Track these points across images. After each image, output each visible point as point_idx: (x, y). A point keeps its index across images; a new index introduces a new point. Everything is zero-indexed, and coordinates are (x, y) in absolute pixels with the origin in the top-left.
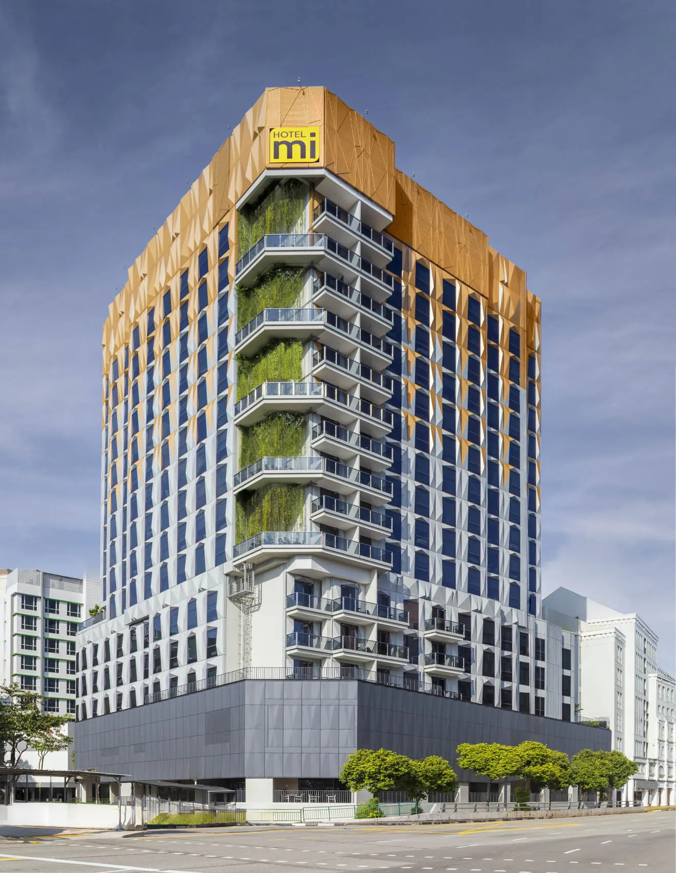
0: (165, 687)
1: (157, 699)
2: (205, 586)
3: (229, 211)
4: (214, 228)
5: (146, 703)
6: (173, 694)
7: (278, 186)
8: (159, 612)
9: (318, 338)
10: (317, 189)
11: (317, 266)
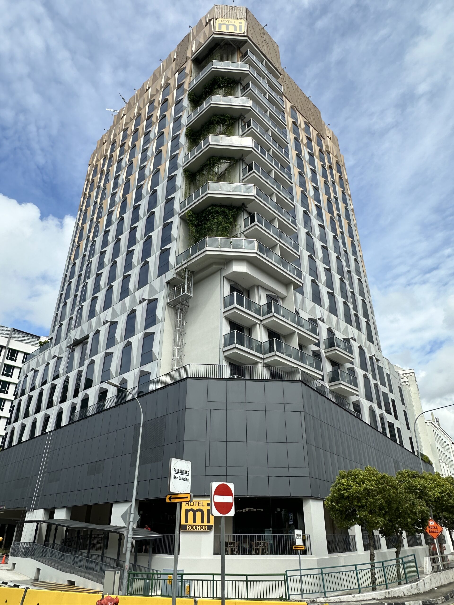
0: (93, 401)
1: (84, 416)
2: (146, 297)
3: (186, 62)
4: (175, 74)
5: (71, 421)
6: (100, 409)
7: (218, 47)
8: (99, 329)
9: (245, 118)
10: (241, 49)
11: (242, 82)
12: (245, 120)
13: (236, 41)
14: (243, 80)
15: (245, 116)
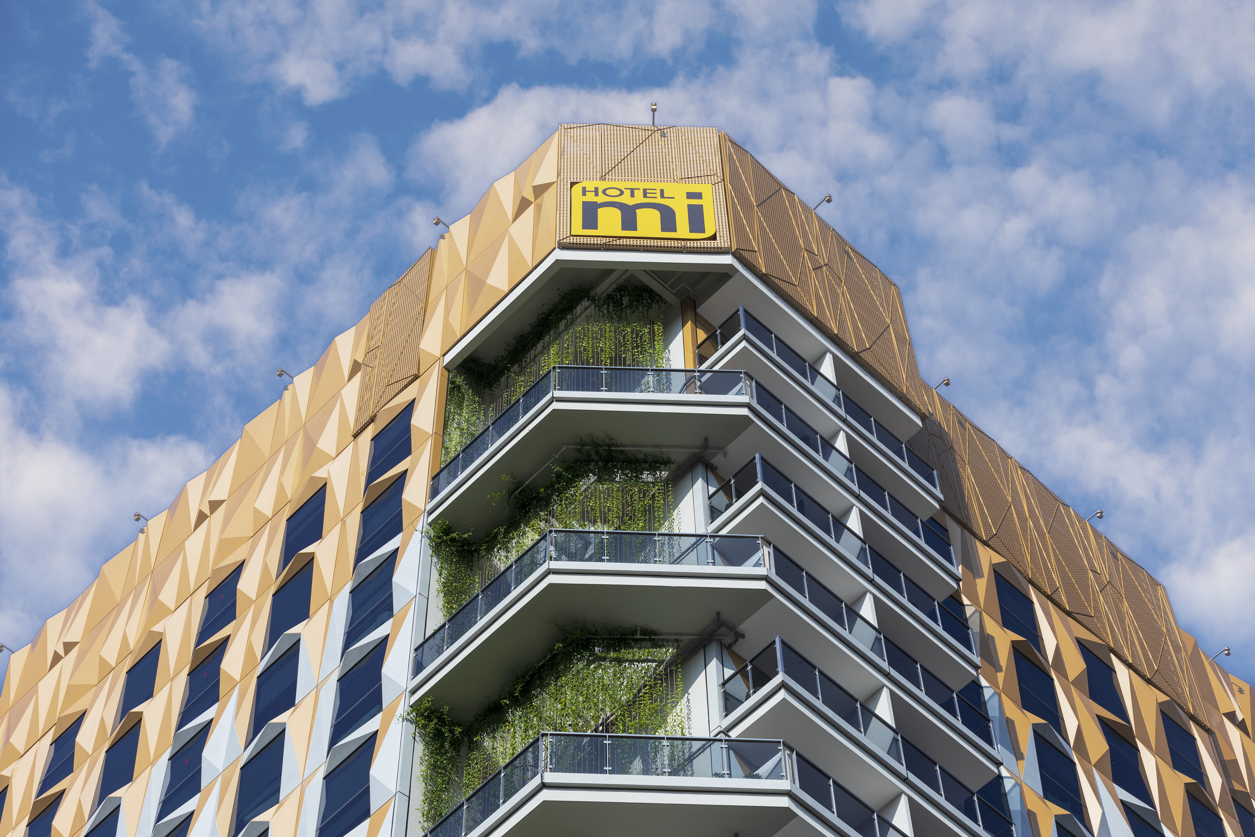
3: (416, 377)
4: (356, 436)
7: (585, 303)
9: (740, 636)
10: (702, 310)
11: (717, 460)
12: (741, 648)
13: (674, 273)
14: (721, 448)
15: (743, 627)
